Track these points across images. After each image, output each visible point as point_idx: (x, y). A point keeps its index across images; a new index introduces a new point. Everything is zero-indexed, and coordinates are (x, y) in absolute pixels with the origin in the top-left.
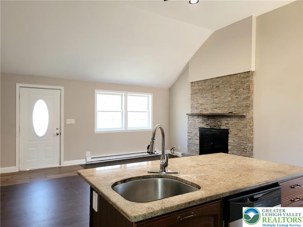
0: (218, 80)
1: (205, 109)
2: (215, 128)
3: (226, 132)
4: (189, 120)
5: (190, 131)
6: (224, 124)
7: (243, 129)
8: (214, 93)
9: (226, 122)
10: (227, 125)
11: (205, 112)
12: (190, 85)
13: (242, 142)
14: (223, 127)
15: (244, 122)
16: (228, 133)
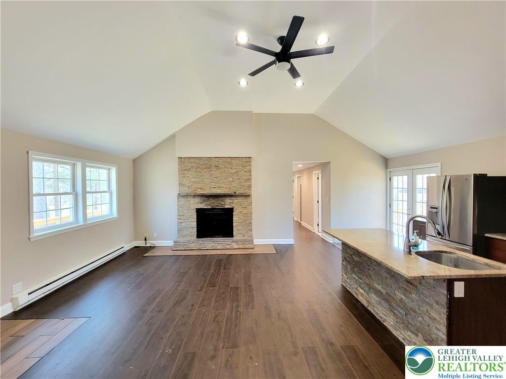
0: (217, 159)
1: (201, 188)
2: (217, 207)
3: (230, 211)
4: (179, 201)
5: (181, 214)
6: (227, 204)
7: (248, 207)
8: (212, 172)
9: (231, 201)
10: (231, 204)
11: (200, 192)
12: (177, 160)
13: (247, 218)
14: (227, 207)
15: (249, 200)
16: (233, 211)
